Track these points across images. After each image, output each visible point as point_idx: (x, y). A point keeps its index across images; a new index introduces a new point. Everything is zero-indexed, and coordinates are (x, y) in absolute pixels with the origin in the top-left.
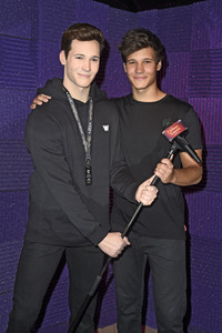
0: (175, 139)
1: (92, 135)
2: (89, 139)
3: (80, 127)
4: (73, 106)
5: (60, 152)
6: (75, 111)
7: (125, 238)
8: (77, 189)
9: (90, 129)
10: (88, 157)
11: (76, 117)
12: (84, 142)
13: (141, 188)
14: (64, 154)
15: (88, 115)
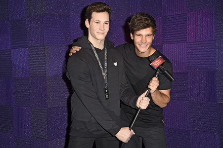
0: (158, 68)
1: (107, 69)
2: (106, 71)
3: (100, 64)
4: (95, 52)
5: (89, 80)
6: (96, 55)
7: (132, 131)
8: (100, 102)
9: (106, 65)
10: (106, 82)
11: (97, 58)
12: (103, 73)
13: (139, 99)
14: (91, 81)
15: (104, 57)
